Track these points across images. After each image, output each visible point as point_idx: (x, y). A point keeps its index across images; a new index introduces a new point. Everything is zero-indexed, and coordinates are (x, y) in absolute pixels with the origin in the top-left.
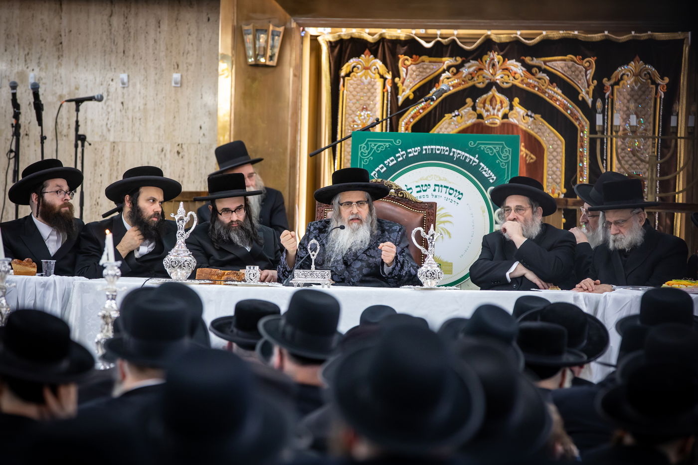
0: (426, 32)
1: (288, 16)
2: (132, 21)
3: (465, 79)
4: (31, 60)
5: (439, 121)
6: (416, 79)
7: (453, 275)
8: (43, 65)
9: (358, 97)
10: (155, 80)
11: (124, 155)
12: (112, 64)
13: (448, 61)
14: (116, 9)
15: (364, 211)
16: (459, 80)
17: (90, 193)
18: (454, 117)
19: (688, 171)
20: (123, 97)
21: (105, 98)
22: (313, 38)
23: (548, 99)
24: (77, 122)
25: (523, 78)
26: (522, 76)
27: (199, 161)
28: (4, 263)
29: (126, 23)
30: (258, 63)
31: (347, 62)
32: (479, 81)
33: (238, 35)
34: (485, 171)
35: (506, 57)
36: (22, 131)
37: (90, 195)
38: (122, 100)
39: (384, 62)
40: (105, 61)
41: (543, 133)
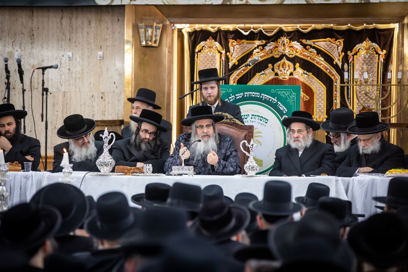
0: (244, 25)
1: (165, 18)
2: (74, 22)
3: (267, 53)
4: (16, 45)
5: (253, 77)
6: (239, 53)
7: (263, 167)
8: (23, 48)
9: (206, 64)
10: (88, 56)
11: (70, 99)
12: (63, 47)
13: (257, 43)
14: (65, 15)
15: (211, 130)
16: (264, 54)
17: (51, 121)
18: (262, 75)
19: (398, 104)
20: (69, 66)
21: (59, 67)
22: (179, 30)
23: (316, 64)
24: (43, 81)
25: (302, 52)
26: (300, 51)
27: (114, 102)
28: (4, 166)
29: (71, 23)
30: (148, 45)
31: (199, 44)
32: (276, 54)
33: (136, 29)
34: (281, 106)
35: (291, 40)
36: (11, 87)
37: (51, 123)
38: (69, 68)
39: (221, 43)
40: (59, 45)
41: (313, 84)
